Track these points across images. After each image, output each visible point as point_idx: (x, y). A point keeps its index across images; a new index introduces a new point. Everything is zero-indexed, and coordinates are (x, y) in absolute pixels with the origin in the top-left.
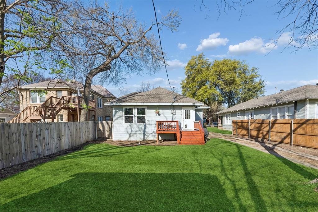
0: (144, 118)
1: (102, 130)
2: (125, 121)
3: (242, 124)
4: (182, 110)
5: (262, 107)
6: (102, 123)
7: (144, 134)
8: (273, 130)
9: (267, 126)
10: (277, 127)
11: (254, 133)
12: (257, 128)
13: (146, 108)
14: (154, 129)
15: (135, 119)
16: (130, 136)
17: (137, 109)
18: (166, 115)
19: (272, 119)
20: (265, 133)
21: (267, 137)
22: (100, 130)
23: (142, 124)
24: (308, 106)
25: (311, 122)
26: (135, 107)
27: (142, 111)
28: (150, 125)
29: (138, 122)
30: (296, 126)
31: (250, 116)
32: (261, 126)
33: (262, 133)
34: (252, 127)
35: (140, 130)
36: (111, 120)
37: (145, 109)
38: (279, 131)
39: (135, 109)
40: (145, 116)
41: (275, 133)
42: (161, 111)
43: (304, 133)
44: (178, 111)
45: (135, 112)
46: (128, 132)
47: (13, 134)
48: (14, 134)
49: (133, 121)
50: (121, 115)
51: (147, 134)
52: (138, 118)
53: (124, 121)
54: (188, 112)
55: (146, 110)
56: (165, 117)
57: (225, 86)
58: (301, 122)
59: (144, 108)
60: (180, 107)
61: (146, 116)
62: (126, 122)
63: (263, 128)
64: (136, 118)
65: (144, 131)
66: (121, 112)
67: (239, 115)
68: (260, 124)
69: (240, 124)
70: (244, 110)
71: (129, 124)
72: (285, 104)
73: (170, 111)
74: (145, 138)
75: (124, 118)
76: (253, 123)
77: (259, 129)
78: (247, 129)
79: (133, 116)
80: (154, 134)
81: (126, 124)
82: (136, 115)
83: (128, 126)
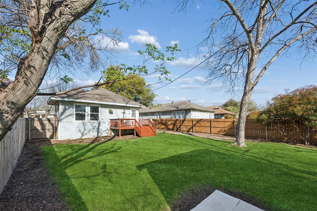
0: (97, 116)
1: (41, 130)
3: (161, 121)
4: (130, 110)
5: (168, 111)
7: (98, 132)
8: (183, 125)
9: (179, 123)
10: (186, 123)
11: (171, 127)
12: (173, 123)
14: (107, 126)
15: (88, 118)
16: (83, 135)
17: (90, 106)
18: (118, 114)
19: (182, 118)
20: (178, 127)
21: (179, 129)
23: (96, 121)
24: (192, 112)
25: (202, 120)
27: (95, 109)
28: (104, 122)
29: (91, 120)
30: (196, 122)
31: (158, 116)
32: (175, 123)
33: (177, 127)
34: (169, 123)
35: (94, 129)
37: (99, 107)
38: (187, 125)
39: (88, 106)
40: (98, 114)
41: (184, 126)
42: (114, 110)
43: (200, 126)
44: (127, 111)
45: (88, 109)
46: (80, 131)
49: (86, 119)
50: (72, 113)
51: (100, 132)
52: (91, 115)
53: (74, 118)
54: (134, 112)
56: (118, 116)
57: (137, 94)
58: (198, 120)
60: (129, 108)
61: (100, 113)
62: (76, 119)
63: (176, 124)
64: (89, 116)
65: (98, 129)
66: (71, 108)
67: (150, 116)
68: (174, 122)
69: (160, 121)
70: (155, 112)
71: (81, 121)
72: (181, 110)
73: (122, 111)
74: (99, 135)
75: (75, 116)
76: (170, 121)
77: (174, 125)
78: (165, 124)
79: (86, 113)
80: (107, 131)
81: (77, 121)
82: (90, 113)
83: (81, 123)
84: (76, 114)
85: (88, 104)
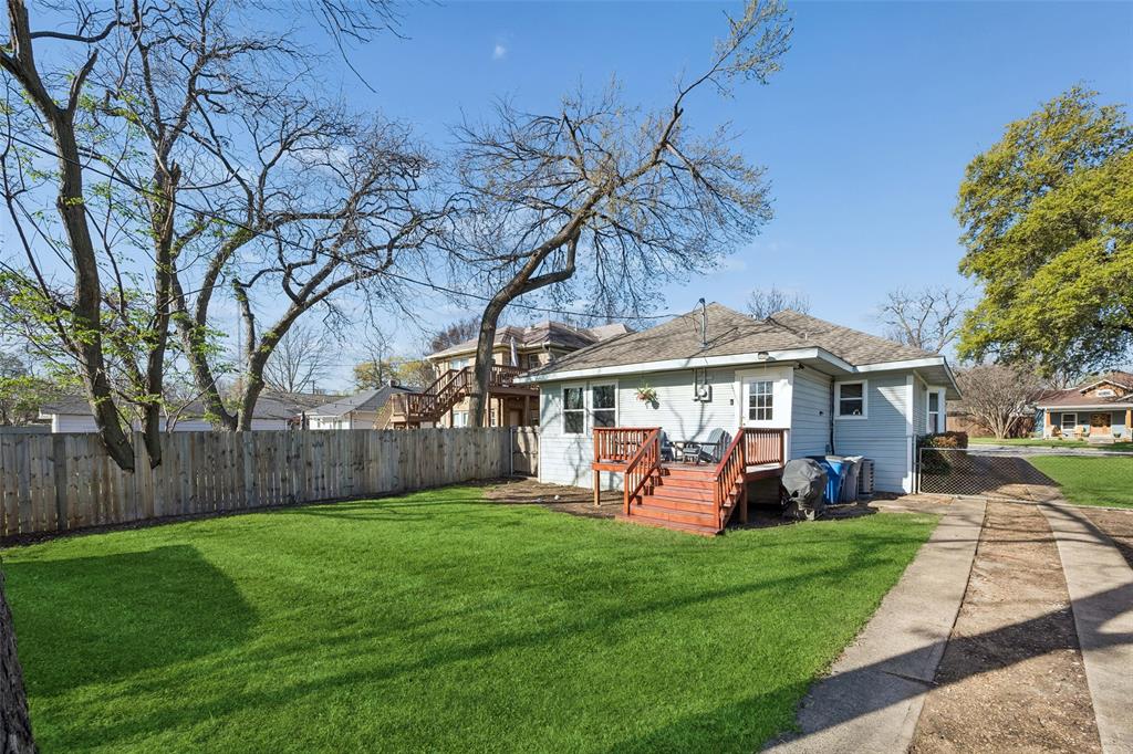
0: (611, 416)
1: (523, 450)
2: (566, 427)
6: (523, 432)
13: (617, 385)
15: (589, 423)
16: (577, 476)
17: (595, 389)
18: (678, 407)
22: (518, 451)
26: (588, 384)
27: (605, 395)
36: (537, 423)
37: (613, 387)
39: (588, 389)
40: (613, 411)
42: (661, 392)
44: (720, 389)
45: (589, 396)
46: (572, 464)
47: (224, 452)
48: (228, 453)
49: (585, 429)
50: (558, 409)
52: (596, 416)
53: (563, 428)
54: (760, 391)
55: (616, 390)
56: (677, 415)
59: (611, 384)
60: (727, 373)
61: (616, 409)
62: (567, 431)
64: (591, 418)
66: (557, 399)
71: (574, 435)
74: (615, 485)
75: (562, 418)
79: (584, 410)
81: (568, 435)
82: (592, 410)
83: (573, 441)
84: (567, 414)
85: (588, 379)
